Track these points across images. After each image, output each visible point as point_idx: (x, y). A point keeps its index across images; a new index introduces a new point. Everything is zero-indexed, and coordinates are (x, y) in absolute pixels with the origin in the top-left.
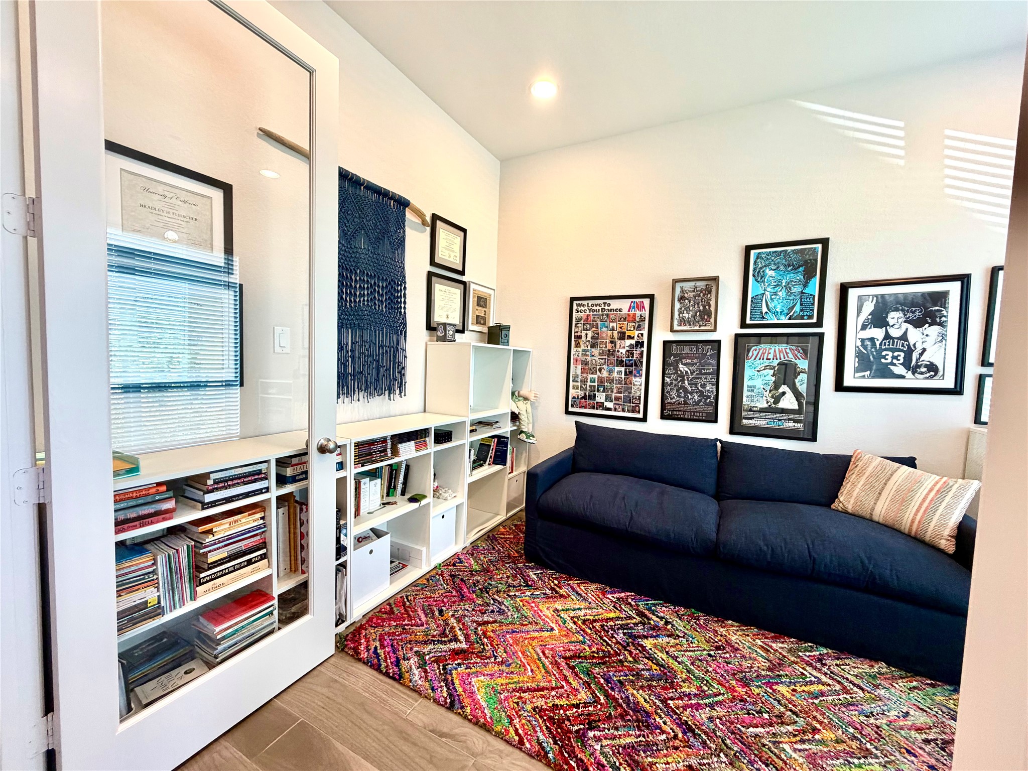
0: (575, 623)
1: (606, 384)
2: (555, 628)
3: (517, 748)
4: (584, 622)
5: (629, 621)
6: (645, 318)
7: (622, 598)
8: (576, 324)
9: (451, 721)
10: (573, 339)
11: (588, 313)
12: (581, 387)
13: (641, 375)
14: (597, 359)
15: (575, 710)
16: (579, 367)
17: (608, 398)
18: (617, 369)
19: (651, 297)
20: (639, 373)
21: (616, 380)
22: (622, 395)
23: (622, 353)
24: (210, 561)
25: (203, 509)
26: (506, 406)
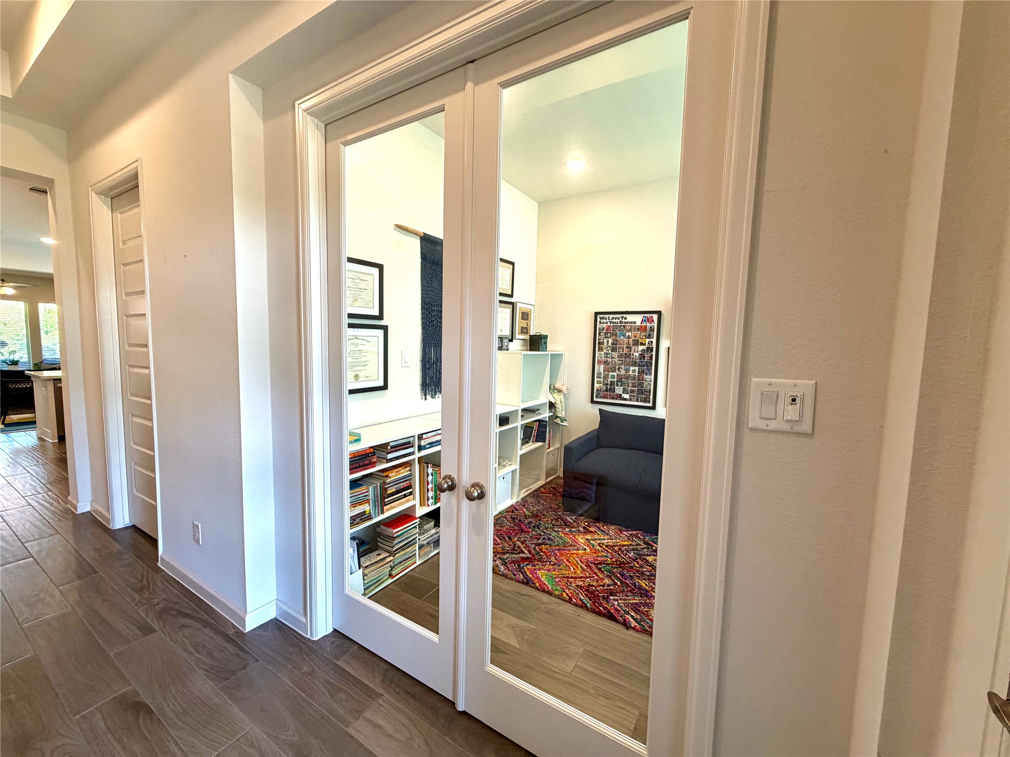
0: (600, 546)
1: (623, 380)
2: (587, 549)
3: (568, 602)
4: (607, 546)
5: (638, 547)
6: (654, 329)
7: (634, 534)
8: (599, 333)
9: (526, 590)
10: (597, 345)
11: (609, 324)
12: (604, 382)
13: (651, 374)
14: (616, 360)
15: (601, 587)
16: (602, 367)
17: (625, 391)
18: (632, 368)
19: (659, 313)
20: (649, 371)
21: (631, 377)
22: (636, 389)
23: (636, 356)
24: (389, 492)
25: (387, 462)
26: (544, 398)
